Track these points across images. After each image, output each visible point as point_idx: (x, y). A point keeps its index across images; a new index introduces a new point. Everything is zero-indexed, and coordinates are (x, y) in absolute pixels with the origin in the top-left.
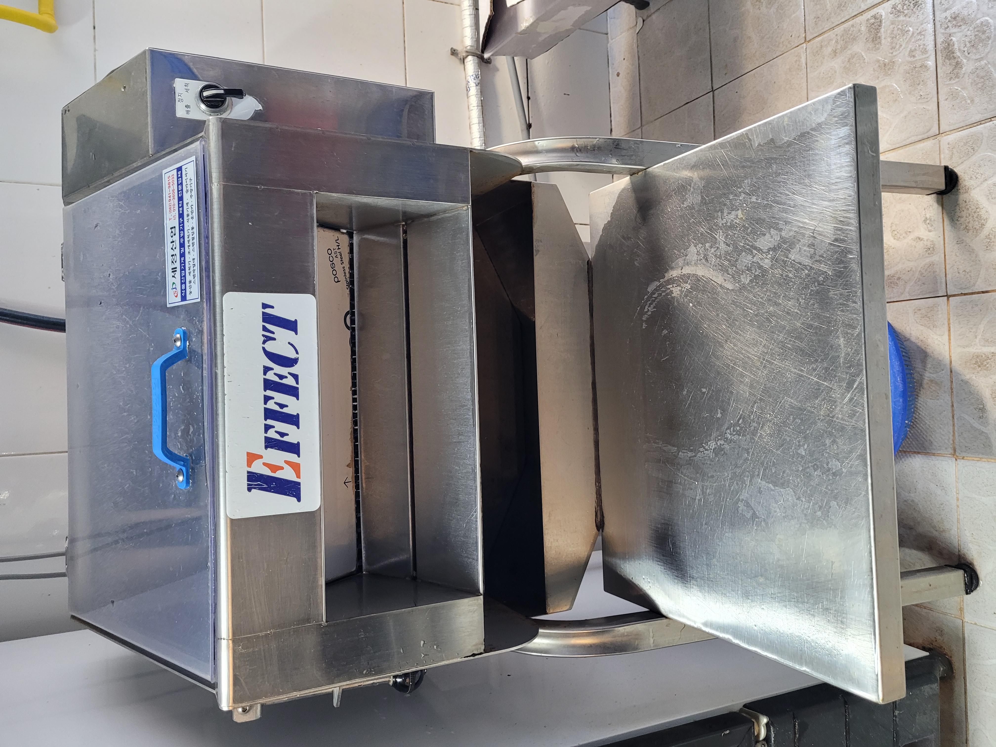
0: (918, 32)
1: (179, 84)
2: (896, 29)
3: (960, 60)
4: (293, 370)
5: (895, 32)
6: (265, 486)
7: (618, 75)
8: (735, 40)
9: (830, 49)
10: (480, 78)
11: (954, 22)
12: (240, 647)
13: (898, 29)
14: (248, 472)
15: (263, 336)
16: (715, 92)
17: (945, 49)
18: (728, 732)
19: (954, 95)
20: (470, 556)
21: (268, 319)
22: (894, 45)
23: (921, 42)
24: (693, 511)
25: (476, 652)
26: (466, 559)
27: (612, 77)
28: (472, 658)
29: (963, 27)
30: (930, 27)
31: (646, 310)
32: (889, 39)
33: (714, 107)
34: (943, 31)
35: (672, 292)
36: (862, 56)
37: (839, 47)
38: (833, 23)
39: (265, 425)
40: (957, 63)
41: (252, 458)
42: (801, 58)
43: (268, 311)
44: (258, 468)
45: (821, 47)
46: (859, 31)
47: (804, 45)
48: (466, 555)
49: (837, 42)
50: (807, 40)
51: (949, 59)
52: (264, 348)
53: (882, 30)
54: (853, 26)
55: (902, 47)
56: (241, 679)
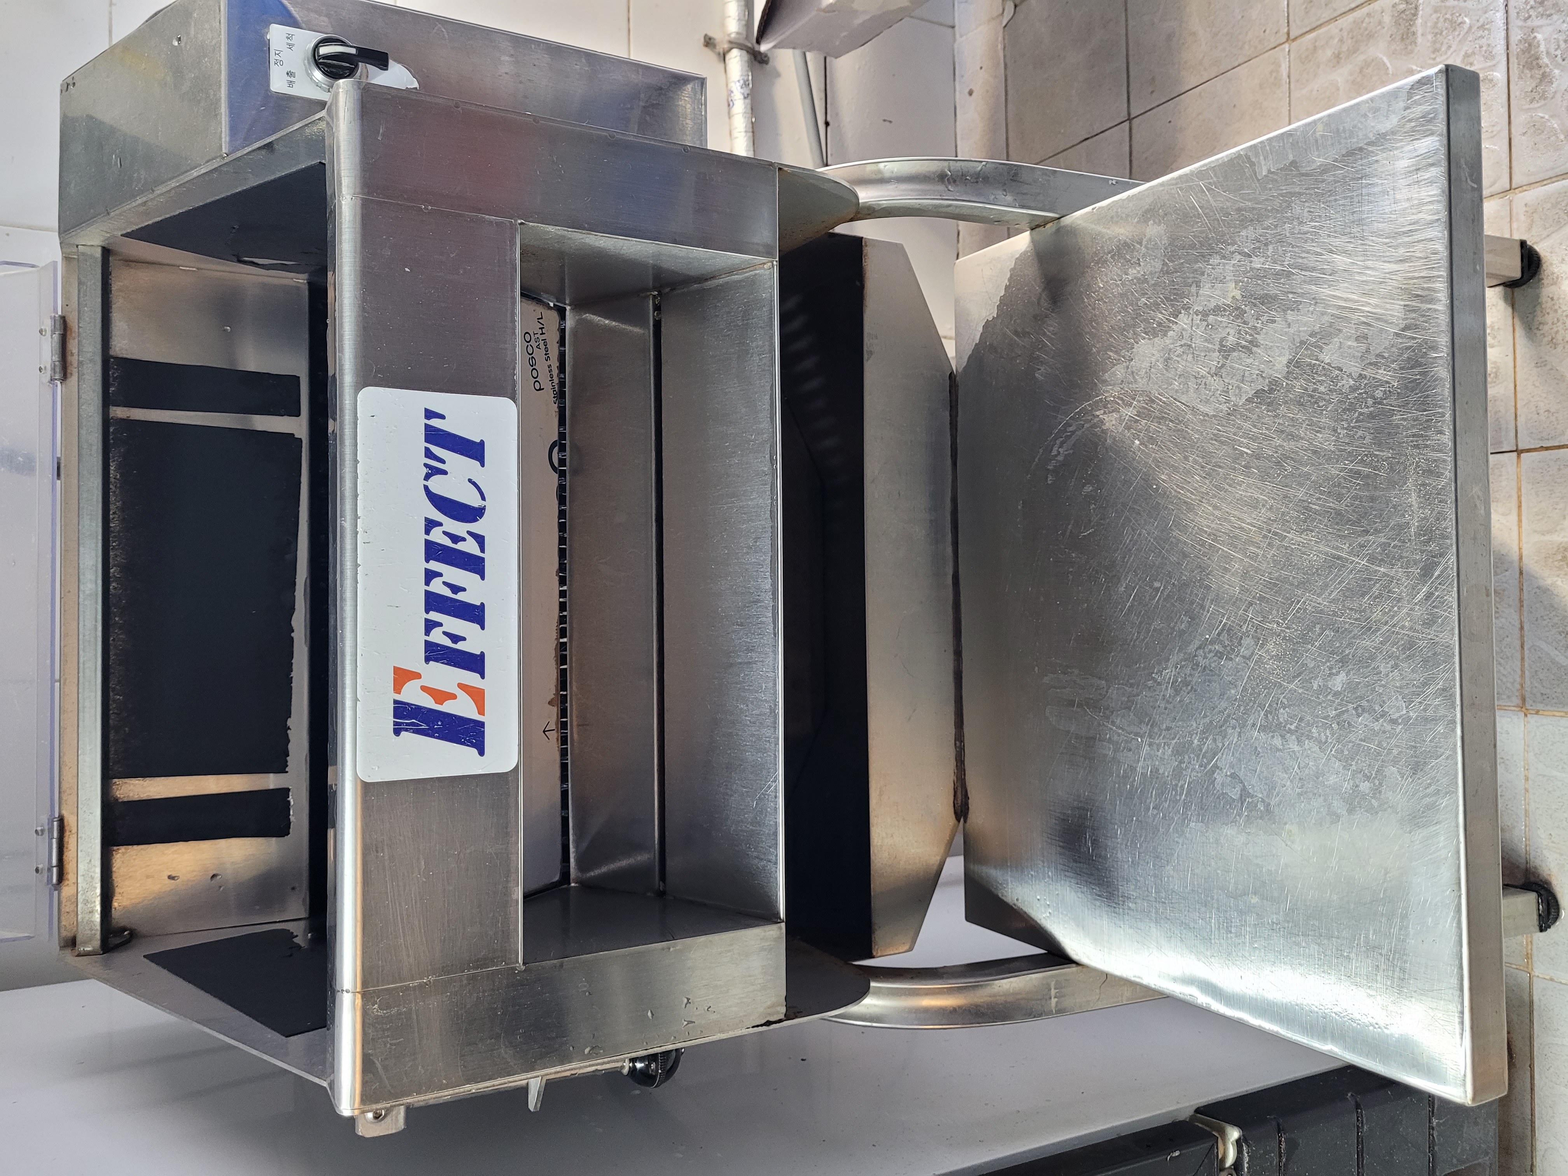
0: (1479, 24)
1: (277, 34)
2: (1442, 20)
3: (1548, 70)
4: (474, 527)
5: (1439, 25)
6: (424, 727)
7: (971, 93)
8: (1170, 37)
9: (1329, 53)
10: (751, 86)
11: (1541, 9)
12: (376, 1006)
13: (1445, 20)
14: (396, 702)
15: (426, 465)
16: (1135, 122)
17: (1523, 52)
18: (1177, 1153)
19: (1537, 128)
20: (762, 857)
21: (434, 436)
22: (1438, 45)
23: (1483, 42)
24: (1132, 786)
25: (772, 1019)
26: (756, 861)
27: (961, 96)
28: (765, 1028)
29: (1555, 17)
30: (1500, 16)
31: (1054, 453)
32: (1430, 37)
33: (1131, 146)
34: (1521, 23)
35: (1102, 422)
36: (1384, 64)
37: (1345, 48)
38: (1335, 10)
39: (427, 620)
40: (1544, 76)
41: (402, 677)
42: (1280, 66)
43: (435, 422)
44: (413, 695)
45: (1315, 48)
46: (1380, 23)
47: (1286, 46)
48: (755, 854)
49: (1341, 40)
50: (1292, 36)
51: (1531, 69)
52: (426, 488)
53: (1419, 21)
54: (1369, 15)
55: (1452, 49)
56: (377, 1062)
